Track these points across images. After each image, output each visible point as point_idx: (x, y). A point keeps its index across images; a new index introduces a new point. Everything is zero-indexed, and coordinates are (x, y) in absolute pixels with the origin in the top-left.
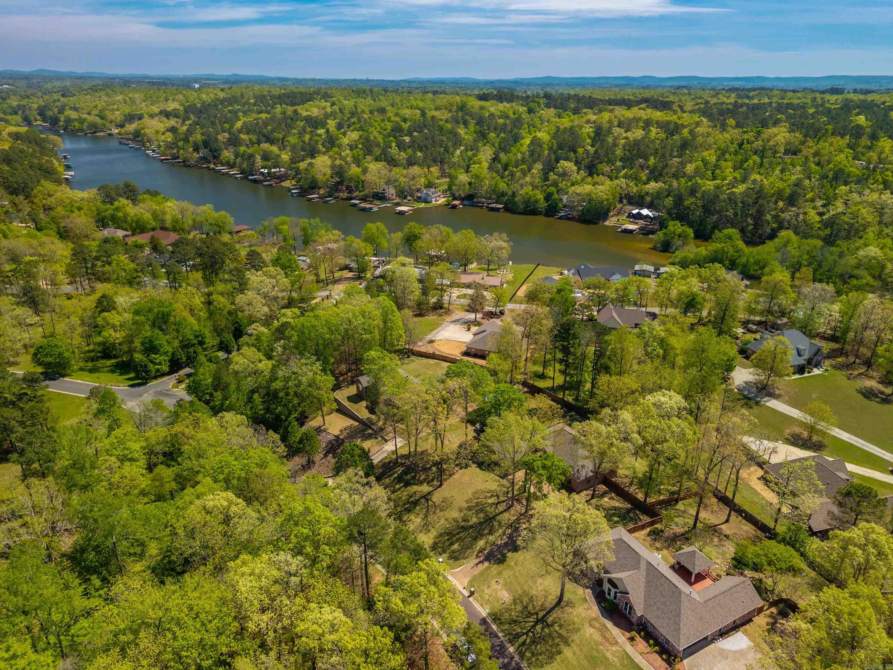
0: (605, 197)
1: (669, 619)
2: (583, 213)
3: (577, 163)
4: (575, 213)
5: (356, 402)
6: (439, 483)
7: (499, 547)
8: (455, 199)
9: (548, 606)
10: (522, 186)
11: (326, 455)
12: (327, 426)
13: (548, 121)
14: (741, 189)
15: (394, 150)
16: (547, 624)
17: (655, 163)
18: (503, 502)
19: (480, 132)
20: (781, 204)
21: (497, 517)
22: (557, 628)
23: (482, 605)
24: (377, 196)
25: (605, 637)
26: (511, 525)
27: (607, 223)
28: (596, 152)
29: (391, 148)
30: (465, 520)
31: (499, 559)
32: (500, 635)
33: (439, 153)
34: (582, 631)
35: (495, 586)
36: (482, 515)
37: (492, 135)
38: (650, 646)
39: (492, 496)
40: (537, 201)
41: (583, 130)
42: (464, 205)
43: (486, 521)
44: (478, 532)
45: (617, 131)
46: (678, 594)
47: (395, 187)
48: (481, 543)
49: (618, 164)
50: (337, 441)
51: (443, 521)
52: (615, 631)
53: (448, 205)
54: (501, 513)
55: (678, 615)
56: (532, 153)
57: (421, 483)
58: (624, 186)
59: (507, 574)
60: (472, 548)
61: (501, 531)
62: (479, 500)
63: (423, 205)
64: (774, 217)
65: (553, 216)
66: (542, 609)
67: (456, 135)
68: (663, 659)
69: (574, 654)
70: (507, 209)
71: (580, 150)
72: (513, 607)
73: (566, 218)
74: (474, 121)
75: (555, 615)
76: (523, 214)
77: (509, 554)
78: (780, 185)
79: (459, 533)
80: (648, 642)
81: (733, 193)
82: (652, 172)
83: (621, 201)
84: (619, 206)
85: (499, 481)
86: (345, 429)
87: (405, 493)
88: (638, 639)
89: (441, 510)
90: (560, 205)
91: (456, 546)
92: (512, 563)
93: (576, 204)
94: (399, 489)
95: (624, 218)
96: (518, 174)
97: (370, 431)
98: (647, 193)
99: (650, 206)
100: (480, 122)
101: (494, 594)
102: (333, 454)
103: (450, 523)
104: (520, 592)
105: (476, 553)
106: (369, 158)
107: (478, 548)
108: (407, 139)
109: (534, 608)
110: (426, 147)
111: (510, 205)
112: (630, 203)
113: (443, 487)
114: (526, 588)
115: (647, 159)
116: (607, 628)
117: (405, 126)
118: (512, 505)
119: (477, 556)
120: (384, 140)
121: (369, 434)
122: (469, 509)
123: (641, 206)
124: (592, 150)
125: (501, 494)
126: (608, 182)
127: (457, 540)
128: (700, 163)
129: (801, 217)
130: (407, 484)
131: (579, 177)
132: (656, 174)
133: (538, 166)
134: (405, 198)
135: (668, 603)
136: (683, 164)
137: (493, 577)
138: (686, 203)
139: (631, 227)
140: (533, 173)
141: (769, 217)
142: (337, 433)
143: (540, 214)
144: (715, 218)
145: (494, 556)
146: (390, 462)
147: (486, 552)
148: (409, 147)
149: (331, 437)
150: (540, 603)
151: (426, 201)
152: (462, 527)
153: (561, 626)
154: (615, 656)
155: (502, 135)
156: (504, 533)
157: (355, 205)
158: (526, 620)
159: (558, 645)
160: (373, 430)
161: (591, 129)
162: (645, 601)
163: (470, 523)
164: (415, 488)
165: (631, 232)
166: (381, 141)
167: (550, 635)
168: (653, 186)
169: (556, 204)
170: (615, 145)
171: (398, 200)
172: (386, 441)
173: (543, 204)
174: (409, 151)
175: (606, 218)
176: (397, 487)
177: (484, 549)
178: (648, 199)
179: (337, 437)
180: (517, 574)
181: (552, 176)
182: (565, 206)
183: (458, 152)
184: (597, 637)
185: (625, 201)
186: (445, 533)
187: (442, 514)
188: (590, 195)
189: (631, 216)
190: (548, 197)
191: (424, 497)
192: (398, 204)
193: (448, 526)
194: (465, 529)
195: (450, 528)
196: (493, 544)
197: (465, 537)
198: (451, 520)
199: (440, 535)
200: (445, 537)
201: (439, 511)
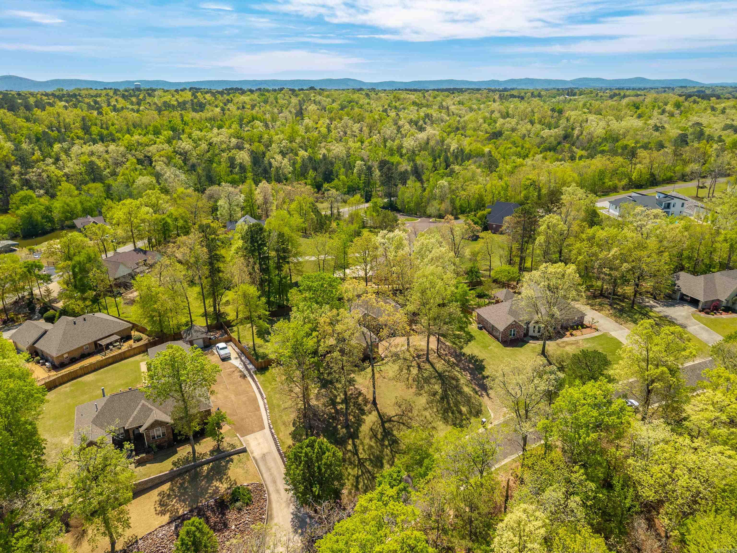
7: (474, 379)
18: (418, 364)
21: (439, 371)
25: (573, 344)
26: (451, 366)
30: (434, 395)
34: (568, 352)
36: (432, 381)
38: (578, 329)
39: (409, 370)
43: (442, 380)
44: (453, 388)
48: (466, 390)
51: (426, 413)
52: (566, 339)
54: (434, 368)
57: (360, 422)
60: (470, 397)
61: (456, 373)
62: (411, 379)
75: (554, 362)
77: (485, 373)
79: (448, 403)
86: (164, 505)
87: (367, 441)
89: (411, 411)
91: (464, 409)
94: (355, 445)
97: (205, 468)
103: (431, 407)
105: (477, 396)
107: (471, 393)
113: (378, 402)
116: (564, 341)
119: (481, 395)
121: (212, 469)
122: (420, 387)
125: (407, 364)
127: (457, 406)
130: (354, 436)
142: (165, 518)
147: (477, 389)
149: (166, 532)
152: (442, 398)
153: (563, 361)
154: (587, 344)
156: (458, 371)
160: (208, 462)
163: (440, 391)
164: (365, 429)
172: (245, 451)
176: (350, 447)
177: (474, 389)
179: (176, 519)
184: (573, 347)
186: (443, 414)
187: (415, 412)
191: (383, 423)
193: (435, 410)
194: (444, 397)
195: (439, 409)
196: (470, 381)
197: (456, 399)
198: (427, 406)
199: (445, 419)
200: (448, 415)
201: (410, 414)
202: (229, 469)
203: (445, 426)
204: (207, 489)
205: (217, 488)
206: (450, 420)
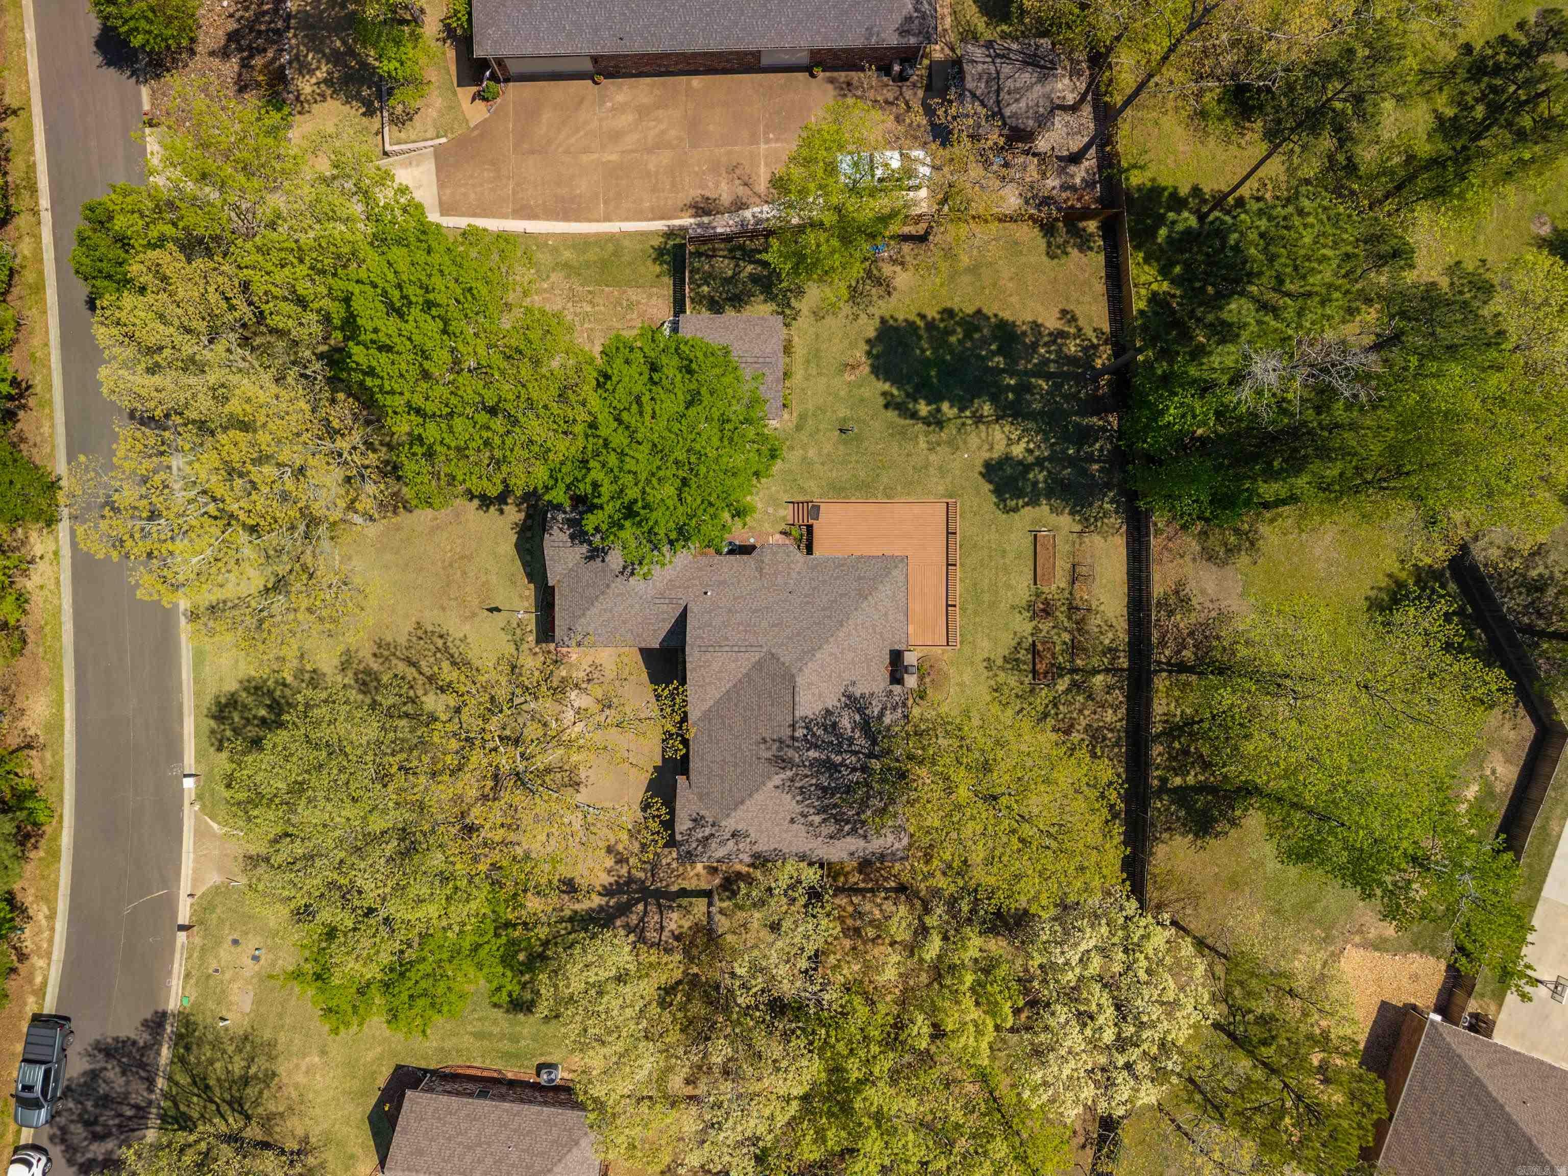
9: (279, 1132)
23: (188, 976)
32: (161, 1083)
66: (268, 1121)
72: (230, 1049)
101: (228, 976)
104: (267, 1035)
114: (282, 1038)
158: (225, 1108)
186: (270, 693)
195: (288, 692)
198: (308, 667)
199: (256, 688)
200: (261, 704)
202: (347, 102)
203: (241, 675)
204: (318, 50)
205: (311, 72)
206: (249, 700)
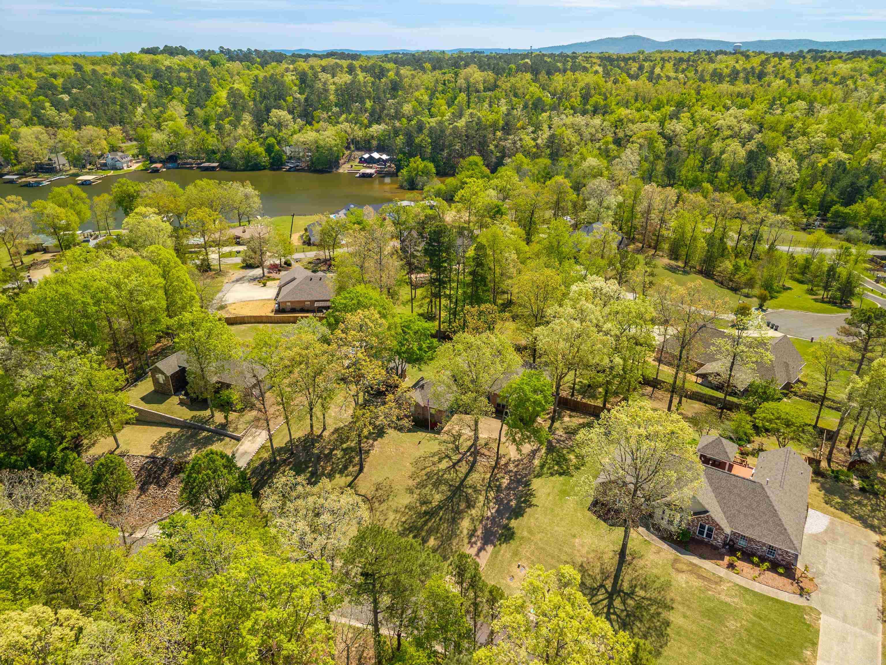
0: (333, 142)
1: (766, 522)
2: (313, 163)
3: (290, 112)
4: (303, 165)
5: (161, 402)
6: (357, 468)
7: (493, 519)
8: (152, 162)
9: (612, 569)
10: (236, 139)
11: (143, 489)
12: (123, 447)
13: (238, 74)
14: (461, 123)
15: (50, 111)
16: (626, 594)
17: (372, 106)
18: (460, 461)
19: (161, 86)
20: (499, 134)
21: (466, 483)
22: (642, 593)
24: (41, 168)
25: (704, 578)
26: (489, 486)
27: (341, 171)
28: (306, 100)
29: (44, 109)
30: (424, 503)
31: (502, 535)
33: (115, 112)
34: (673, 583)
35: (521, 573)
36: (443, 488)
37: (177, 89)
38: (758, 565)
39: (440, 460)
40: (257, 155)
41: (285, 78)
42: (168, 168)
43: (454, 493)
44: (452, 511)
45: (324, 76)
46: (759, 490)
47: (66, 155)
48: (465, 524)
49: (335, 109)
50: (154, 462)
51: (391, 516)
52: (708, 565)
53: (146, 170)
54: (467, 475)
55: (775, 513)
56: (234, 106)
58: (349, 130)
59: (525, 551)
60: (457, 536)
61: (482, 498)
62: (428, 470)
63: (112, 173)
64: (496, 146)
65: (279, 169)
66: (606, 576)
67: (131, 91)
68: (780, 574)
69: (685, 616)
70: (223, 167)
71: (290, 99)
73: (296, 169)
74: (151, 75)
75: (627, 578)
76: (244, 170)
77: (513, 523)
78: (492, 117)
79: (426, 523)
80: (752, 563)
81: (456, 127)
82: (371, 115)
83: (348, 148)
84: (347, 153)
85: (436, 439)
86: (160, 442)
88: (739, 564)
89: (381, 502)
90: (285, 157)
91: (432, 542)
92: (525, 534)
93: (301, 154)
95: (357, 164)
96: (227, 126)
97: (204, 434)
98: (373, 137)
99: (380, 149)
100: (157, 75)
102: (157, 483)
103: (403, 514)
105: (466, 541)
106: (15, 122)
107: (465, 532)
108: (66, 98)
109: (594, 579)
110: (94, 105)
111: (227, 163)
112: (358, 149)
113: (365, 470)
115: (363, 102)
116: (696, 565)
117: (59, 82)
118: (475, 462)
120: (30, 100)
121: (205, 438)
122: (422, 485)
123: (369, 150)
124: (302, 97)
125: (450, 453)
126: (330, 127)
127: (430, 532)
128: (414, 103)
129: (519, 143)
131: (296, 127)
132: (377, 116)
133: (247, 118)
134: (84, 167)
135: (755, 505)
136: (400, 104)
137: (510, 563)
138: (417, 140)
139: (368, 171)
140: (244, 125)
141: (492, 147)
142: (149, 452)
143: (265, 169)
144: (445, 153)
145: (494, 534)
146: (263, 465)
147: (479, 533)
148: (72, 107)
149: (139, 462)
150: (597, 570)
151: (114, 168)
152: (426, 513)
153: (644, 587)
154: (732, 596)
155: (189, 89)
156: (487, 498)
157: (11, 182)
159: (659, 614)
160: (209, 430)
161: (294, 77)
162: (725, 513)
163: (434, 504)
165: (370, 176)
166: (27, 102)
167: (639, 606)
168: (376, 129)
169: (281, 157)
170: (326, 90)
171: (74, 171)
172: (238, 439)
173: (265, 159)
174: (74, 111)
175: (338, 166)
177: (475, 530)
178: (375, 143)
179: (153, 457)
180: (541, 545)
181: (266, 127)
182: (290, 158)
183: (140, 110)
184: (697, 583)
185: (352, 146)
187: (384, 506)
188: (316, 142)
189: (362, 161)
190: (269, 149)
192: (78, 175)
193: (403, 519)
194: (431, 514)
195: (409, 521)
196: (482, 518)
197: (439, 525)
198: (403, 509)
201: (377, 504)
202: (214, 444)
204: (186, 450)
205: (190, 454)
